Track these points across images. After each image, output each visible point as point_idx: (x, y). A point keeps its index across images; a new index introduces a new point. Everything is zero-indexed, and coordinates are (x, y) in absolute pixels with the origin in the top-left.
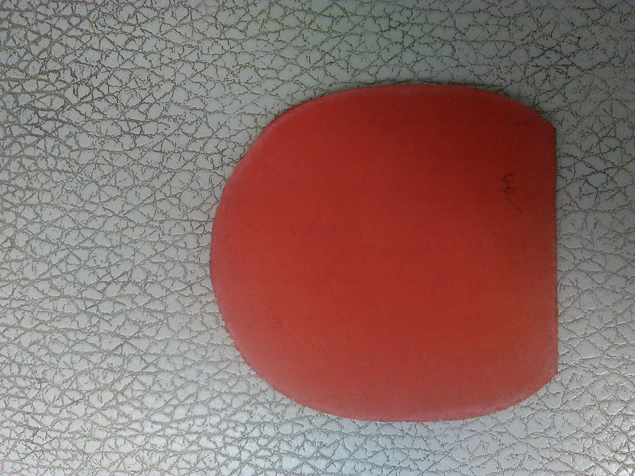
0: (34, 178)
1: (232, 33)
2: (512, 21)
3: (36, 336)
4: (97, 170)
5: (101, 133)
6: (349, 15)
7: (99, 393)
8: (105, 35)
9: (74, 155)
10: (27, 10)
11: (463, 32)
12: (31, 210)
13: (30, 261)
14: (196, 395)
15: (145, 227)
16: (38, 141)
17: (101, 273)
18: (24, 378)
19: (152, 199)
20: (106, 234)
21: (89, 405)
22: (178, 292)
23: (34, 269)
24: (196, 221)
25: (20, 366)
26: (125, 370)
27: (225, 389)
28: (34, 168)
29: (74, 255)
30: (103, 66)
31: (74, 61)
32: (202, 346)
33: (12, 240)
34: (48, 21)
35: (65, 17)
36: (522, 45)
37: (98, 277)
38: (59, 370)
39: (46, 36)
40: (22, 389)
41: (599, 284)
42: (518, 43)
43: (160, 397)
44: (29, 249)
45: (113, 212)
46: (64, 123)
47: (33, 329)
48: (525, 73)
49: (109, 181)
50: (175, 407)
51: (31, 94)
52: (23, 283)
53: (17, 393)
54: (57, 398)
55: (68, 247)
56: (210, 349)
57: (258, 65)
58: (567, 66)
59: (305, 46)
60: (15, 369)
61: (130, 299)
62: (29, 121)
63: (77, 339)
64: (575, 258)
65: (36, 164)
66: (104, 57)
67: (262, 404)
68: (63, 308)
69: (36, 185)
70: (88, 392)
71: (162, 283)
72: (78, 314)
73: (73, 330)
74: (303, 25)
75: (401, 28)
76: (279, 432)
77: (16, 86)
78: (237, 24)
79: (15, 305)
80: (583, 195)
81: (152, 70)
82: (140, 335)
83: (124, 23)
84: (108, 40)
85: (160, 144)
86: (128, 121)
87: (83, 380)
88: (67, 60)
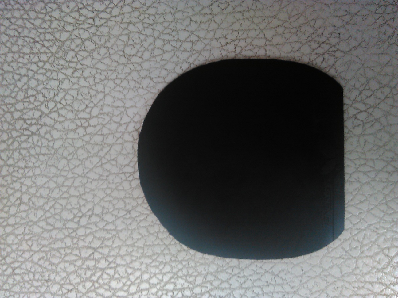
0: (29, 161)
1: (134, 60)
2: (299, 29)
3: (42, 255)
4: (66, 151)
5: (65, 128)
6: (202, 39)
7: (83, 283)
8: (60, 70)
9: (51, 144)
10: (12, 62)
11: (270, 40)
12: (30, 180)
13: (33, 210)
14: (141, 277)
15: (98, 180)
16: (28, 138)
17: (76, 211)
18: (38, 281)
19: (100, 164)
20: (76, 188)
21: (78, 292)
22: (122, 216)
23: (35, 215)
24: (128, 173)
25: (34, 273)
26: (97, 268)
27: (157, 271)
28: (28, 154)
29: (58, 203)
30: (61, 89)
31: (43, 88)
32: (141, 247)
33: (20, 199)
34: (25, 66)
35: (35, 63)
36: (306, 42)
37: (74, 214)
38: (57, 273)
39: (25, 75)
40: (37, 287)
41: (372, 178)
42: (304, 42)
43: (120, 281)
44: (31, 203)
45: (78, 174)
46: (42, 126)
47: (40, 251)
48: (310, 59)
49: (73, 156)
50: (130, 286)
51: (21, 111)
52: (30, 224)
53: (34, 290)
54: (58, 290)
55: (54, 199)
56: (146, 248)
57: (152, 76)
58: (335, 51)
59: (178, 61)
60: (31, 276)
61: (94, 225)
62: (21, 127)
63: (66, 253)
64: (356, 164)
65: (29, 152)
66: (61, 83)
67: (181, 277)
68: (56, 235)
69: (30, 165)
70: (76, 284)
71: (113, 213)
72: (65, 238)
73: (62, 248)
74: (176, 49)
75: (233, 43)
76: (193, 293)
77: (11, 107)
78: (137, 53)
79: (27, 237)
80: (355, 126)
81: (90, 87)
82: (103, 245)
83: (70, 62)
84: (62, 73)
85: (101, 131)
86: (80, 119)
87: (73, 277)
88: (39, 88)
